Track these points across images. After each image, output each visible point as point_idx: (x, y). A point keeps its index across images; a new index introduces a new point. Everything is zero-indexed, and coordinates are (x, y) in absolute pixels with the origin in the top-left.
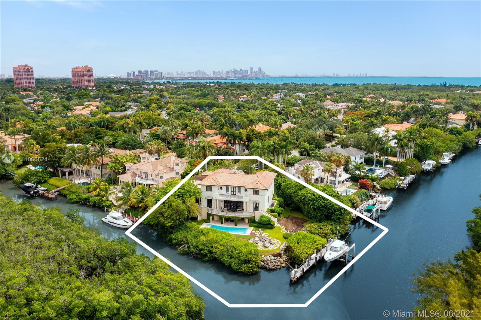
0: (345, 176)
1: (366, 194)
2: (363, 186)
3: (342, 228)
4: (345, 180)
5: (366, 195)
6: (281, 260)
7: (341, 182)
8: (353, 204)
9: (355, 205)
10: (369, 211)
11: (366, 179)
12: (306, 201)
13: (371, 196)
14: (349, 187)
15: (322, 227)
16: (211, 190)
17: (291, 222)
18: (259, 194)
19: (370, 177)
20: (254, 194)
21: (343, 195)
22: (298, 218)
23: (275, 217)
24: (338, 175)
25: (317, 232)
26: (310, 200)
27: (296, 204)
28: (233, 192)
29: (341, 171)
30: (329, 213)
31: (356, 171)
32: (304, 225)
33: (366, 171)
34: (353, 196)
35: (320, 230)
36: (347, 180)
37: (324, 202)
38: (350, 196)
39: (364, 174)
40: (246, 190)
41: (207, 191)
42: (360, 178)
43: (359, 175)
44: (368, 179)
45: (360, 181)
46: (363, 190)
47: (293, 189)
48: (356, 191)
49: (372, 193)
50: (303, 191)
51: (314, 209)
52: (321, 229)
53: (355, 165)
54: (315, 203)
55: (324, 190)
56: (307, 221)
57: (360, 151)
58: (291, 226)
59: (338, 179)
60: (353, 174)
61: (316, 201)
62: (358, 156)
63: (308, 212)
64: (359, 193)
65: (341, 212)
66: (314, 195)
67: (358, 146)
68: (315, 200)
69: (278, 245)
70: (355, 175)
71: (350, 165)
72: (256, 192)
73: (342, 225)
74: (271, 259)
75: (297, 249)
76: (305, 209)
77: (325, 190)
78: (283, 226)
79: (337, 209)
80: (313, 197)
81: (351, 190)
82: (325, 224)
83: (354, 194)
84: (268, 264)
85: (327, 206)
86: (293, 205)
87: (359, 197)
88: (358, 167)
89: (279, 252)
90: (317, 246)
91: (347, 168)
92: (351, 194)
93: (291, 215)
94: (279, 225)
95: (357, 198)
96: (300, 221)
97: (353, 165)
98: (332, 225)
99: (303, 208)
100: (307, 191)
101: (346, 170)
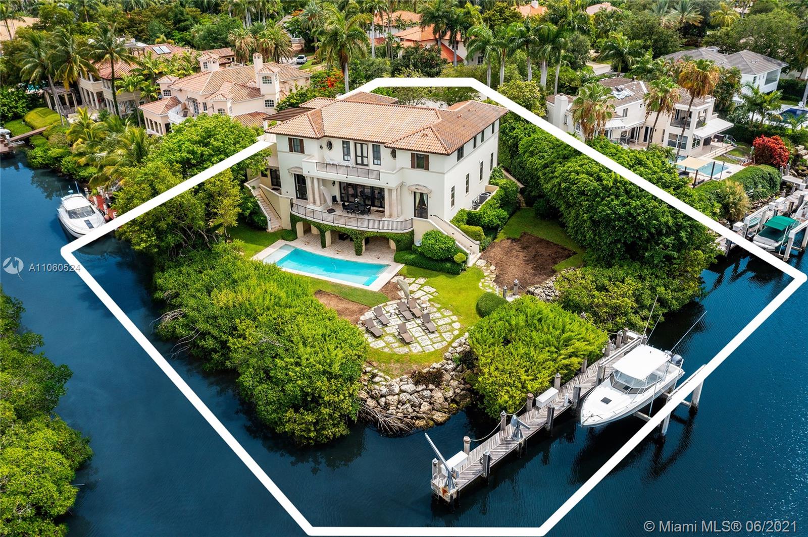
0: (717, 125)
1: (771, 179)
2: (765, 156)
3: (674, 290)
4: (716, 137)
5: (772, 182)
6: (438, 395)
7: (702, 143)
8: (726, 208)
9: (733, 210)
10: (772, 233)
11: (777, 137)
12: (572, 195)
13: (784, 183)
14: (722, 157)
15: (606, 282)
16: (302, 151)
17: (521, 255)
18: (427, 168)
19: (790, 132)
20: (413, 167)
21: (700, 177)
22: (548, 242)
23: (475, 236)
24: (694, 120)
25: (586, 301)
26: (582, 193)
27: (548, 201)
28: (362, 157)
29: (705, 111)
30: (640, 238)
31: (751, 114)
32: (556, 267)
33: (781, 114)
34: (728, 183)
35: (596, 293)
36: (720, 138)
37: (629, 204)
38: (720, 184)
39: (774, 124)
40: (394, 154)
41: (291, 151)
42: (759, 134)
43: (758, 125)
44: (784, 135)
45: (758, 141)
46: (762, 167)
47: (543, 157)
48: (740, 168)
49: (788, 178)
50: (571, 165)
51: (595, 223)
52: (602, 288)
53: (750, 93)
54: (599, 203)
55: (636, 164)
56: (568, 256)
57: (771, 61)
58: (516, 268)
59: (693, 132)
60: (739, 122)
61: (603, 199)
62: (762, 74)
63: (578, 229)
64: (749, 175)
65: (679, 238)
66: (599, 179)
67: (767, 50)
68: (597, 195)
69: (448, 337)
70: (747, 123)
71: (736, 98)
72: (420, 161)
73: (677, 282)
74: (402, 391)
75: (492, 368)
76: (570, 217)
77: (640, 163)
78: (493, 268)
79: (669, 227)
80: (596, 184)
81: (726, 164)
82: (621, 273)
83: (735, 178)
84: (387, 406)
85: (634, 218)
86: (540, 204)
87: (747, 188)
88: (759, 101)
89: (437, 365)
90: (566, 362)
91: (724, 105)
92: (725, 175)
93: (529, 230)
94: (482, 263)
95: (739, 188)
96: (549, 252)
97: (745, 97)
98: (641, 278)
99: (565, 215)
100: (581, 166)
101: (722, 110)
